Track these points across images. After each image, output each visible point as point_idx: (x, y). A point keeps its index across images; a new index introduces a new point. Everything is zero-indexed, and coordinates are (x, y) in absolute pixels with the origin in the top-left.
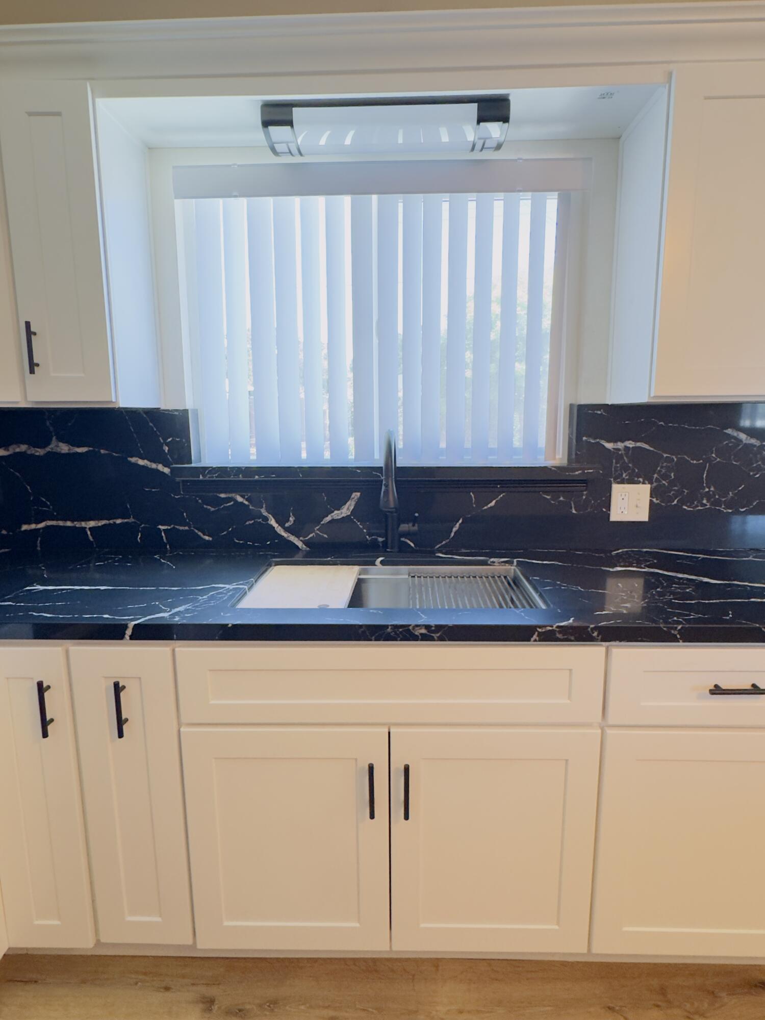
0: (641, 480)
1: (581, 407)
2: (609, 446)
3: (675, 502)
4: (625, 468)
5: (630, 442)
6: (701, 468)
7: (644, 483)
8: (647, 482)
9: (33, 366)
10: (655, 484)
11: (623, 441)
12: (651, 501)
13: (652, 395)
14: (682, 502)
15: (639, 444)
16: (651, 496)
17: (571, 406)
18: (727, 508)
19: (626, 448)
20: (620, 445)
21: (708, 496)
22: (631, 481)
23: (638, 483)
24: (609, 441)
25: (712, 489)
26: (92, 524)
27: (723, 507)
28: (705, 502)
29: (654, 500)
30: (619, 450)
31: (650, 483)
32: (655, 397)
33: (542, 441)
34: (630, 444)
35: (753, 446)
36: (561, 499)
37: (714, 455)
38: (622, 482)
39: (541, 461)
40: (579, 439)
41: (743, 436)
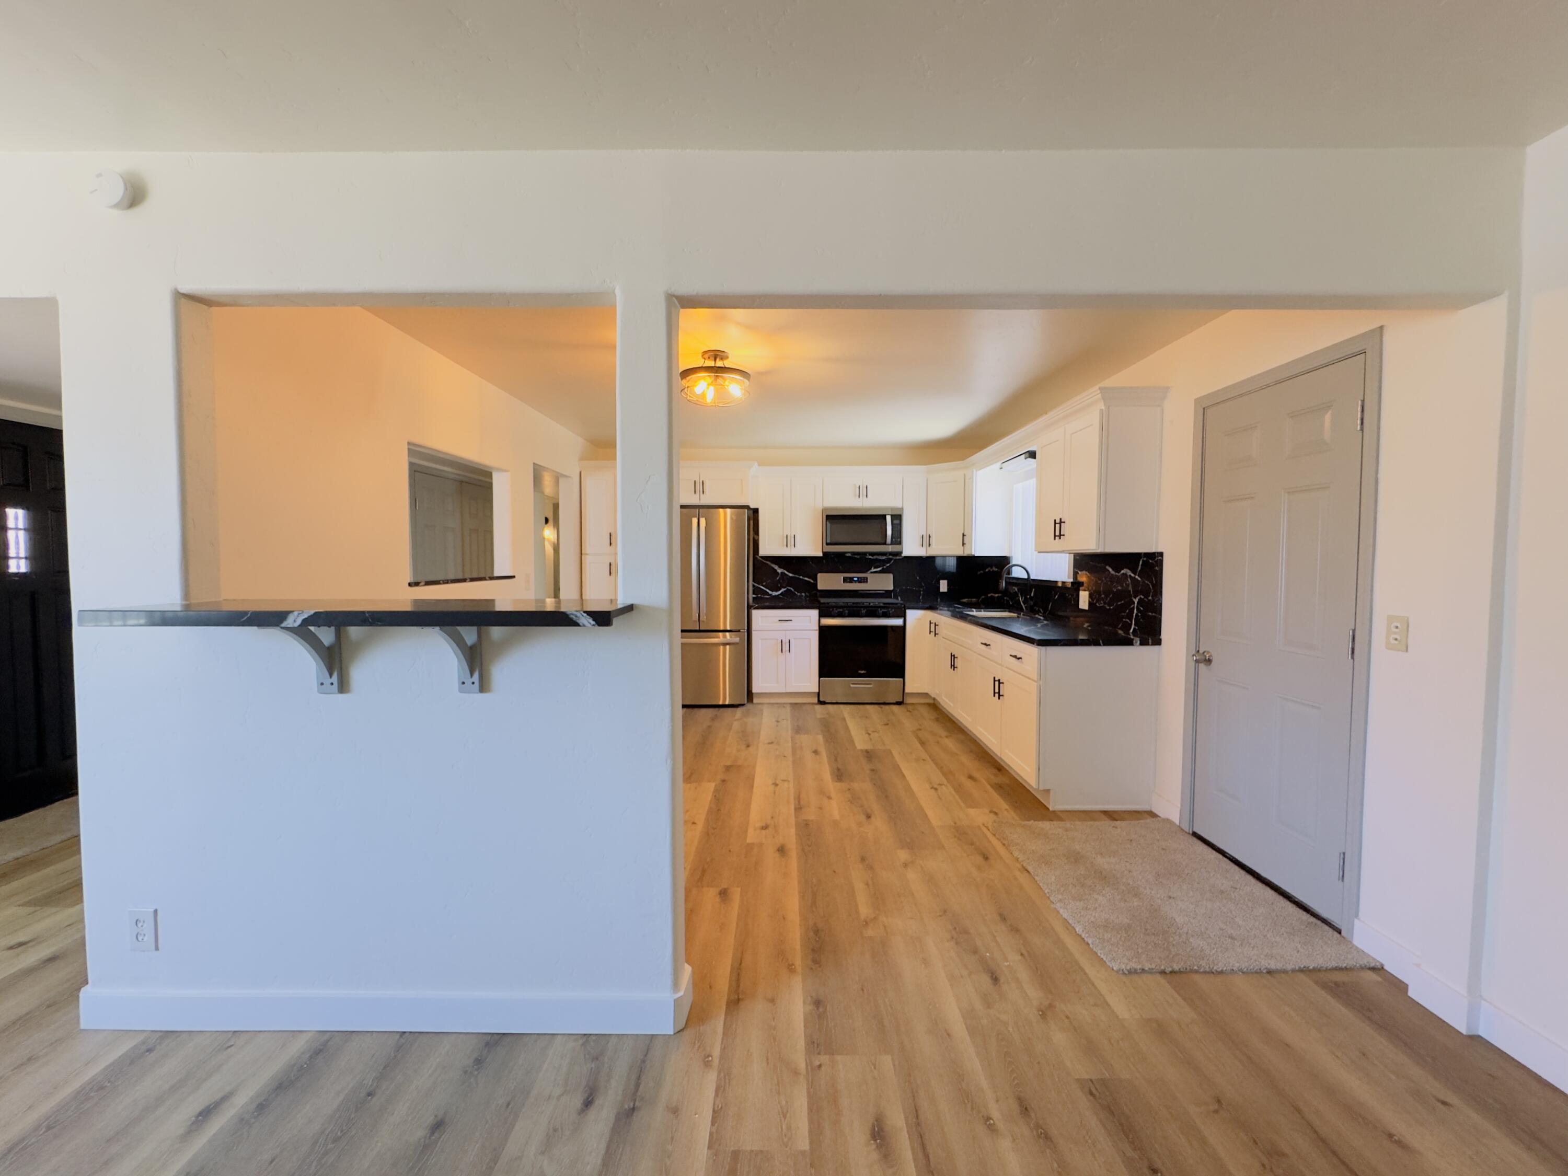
0: (1086, 589)
2: (1080, 573)
3: (1095, 601)
6: (1101, 585)
7: (1087, 591)
9: (963, 544)
11: (1083, 571)
12: (1089, 601)
14: (1097, 602)
15: (1086, 573)
16: (1088, 598)
20: (1082, 573)
21: (1102, 599)
22: (1084, 590)
24: (1080, 571)
25: (1103, 596)
26: (997, 595)
27: (1106, 605)
28: (1102, 602)
30: (1082, 575)
31: (1089, 591)
35: (1113, 575)
37: (1104, 579)
38: (1082, 590)
40: (1074, 570)
41: (1110, 570)
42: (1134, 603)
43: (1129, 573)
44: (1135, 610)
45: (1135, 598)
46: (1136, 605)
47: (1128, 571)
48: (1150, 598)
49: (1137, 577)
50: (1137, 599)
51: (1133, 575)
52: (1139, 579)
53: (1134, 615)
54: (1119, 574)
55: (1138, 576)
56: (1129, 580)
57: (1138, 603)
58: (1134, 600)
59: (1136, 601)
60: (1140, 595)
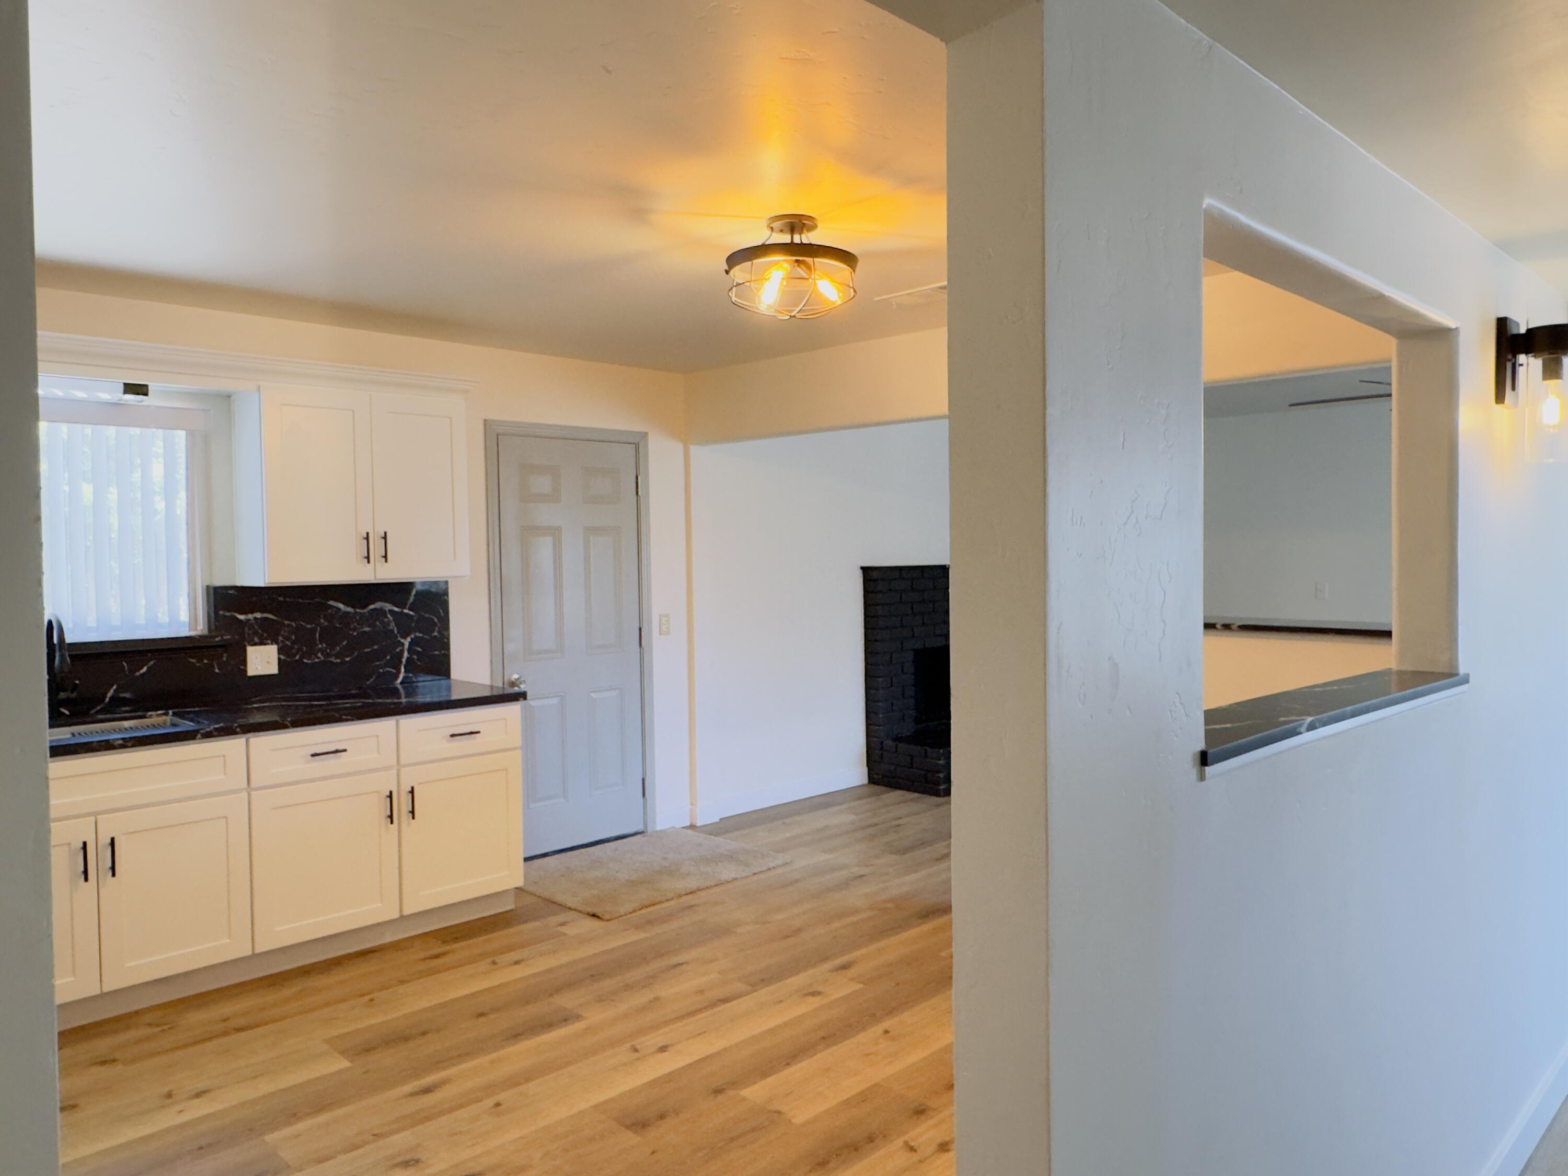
0: (269, 642)
1: (216, 589)
2: (241, 617)
3: (297, 657)
4: (256, 633)
5: (258, 613)
6: (314, 630)
7: (272, 644)
8: (274, 643)
10: (281, 645)
11: (252, 613)
12: (279, 659)
13: (267, 582)
14: (303, 657)
15: (266, 615)
16: (279, 653)
17: (208, 587)
18: (336, 658)
19: (255, 619)
20: (250, 616)
21: (320, 650)
22: (262, 643)
23: (268, 644)
24: (241, 614)
25: (324, 645)
27: (333, 658)
28: (319, 655)
29: (282, 657)
30: (249, 620)
31: (277, 643)
32: (269, 583)
33: (184, 616)
34: (258, 615)
35: (348, 613)
36: (206, 661)
37: (322, 621)
38: (255, 644)
39: (185, 632)
40: (216, 613)
41: (341, 606)
42: (403, 644)
43: (388, 606)
44: (406, 654)
45: (405, 638)
46: (406, 646)
47: (387, 605)
48: (436, 634)
49: (406, 611)
50: (409, 639)
51: (396, 609)
52: (411, 613)
53: (404, 660)
54: (366, 610)
55: (410, 609)
56: (389, 616)
57: (410, 643)
58: (402, 641)
59: (406, 642)
60: (416, 632)
